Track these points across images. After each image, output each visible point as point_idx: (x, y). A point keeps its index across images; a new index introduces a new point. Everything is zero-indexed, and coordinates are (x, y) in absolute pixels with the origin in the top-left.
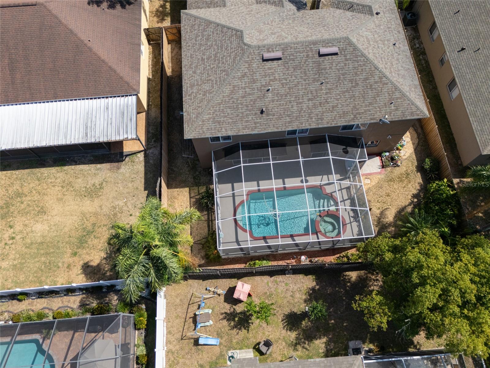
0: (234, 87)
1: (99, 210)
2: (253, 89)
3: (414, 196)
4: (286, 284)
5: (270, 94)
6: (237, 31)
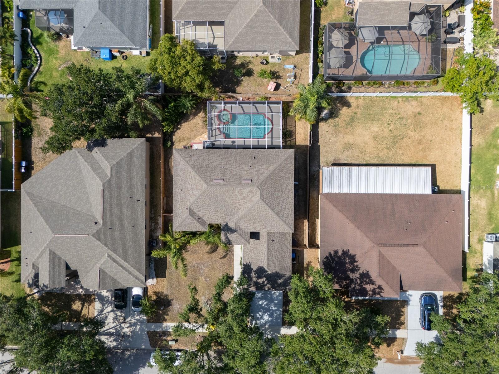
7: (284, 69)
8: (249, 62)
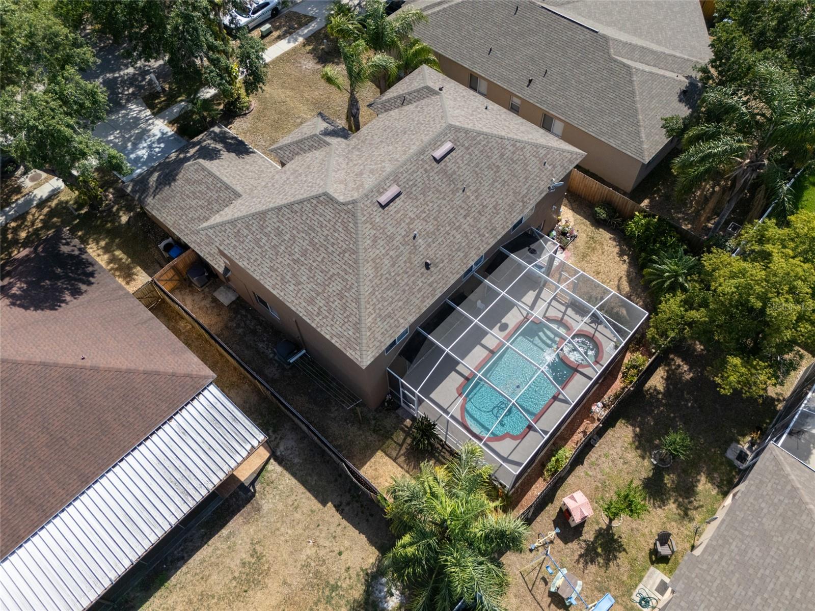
0: (374, 260)
1: (286, 590)
2: (397, 248)
3: (621, 254)
4: (606, 456)
5: (420, 241)
6: (317, 197)
7: (603, 591)
8: (686, 514)
